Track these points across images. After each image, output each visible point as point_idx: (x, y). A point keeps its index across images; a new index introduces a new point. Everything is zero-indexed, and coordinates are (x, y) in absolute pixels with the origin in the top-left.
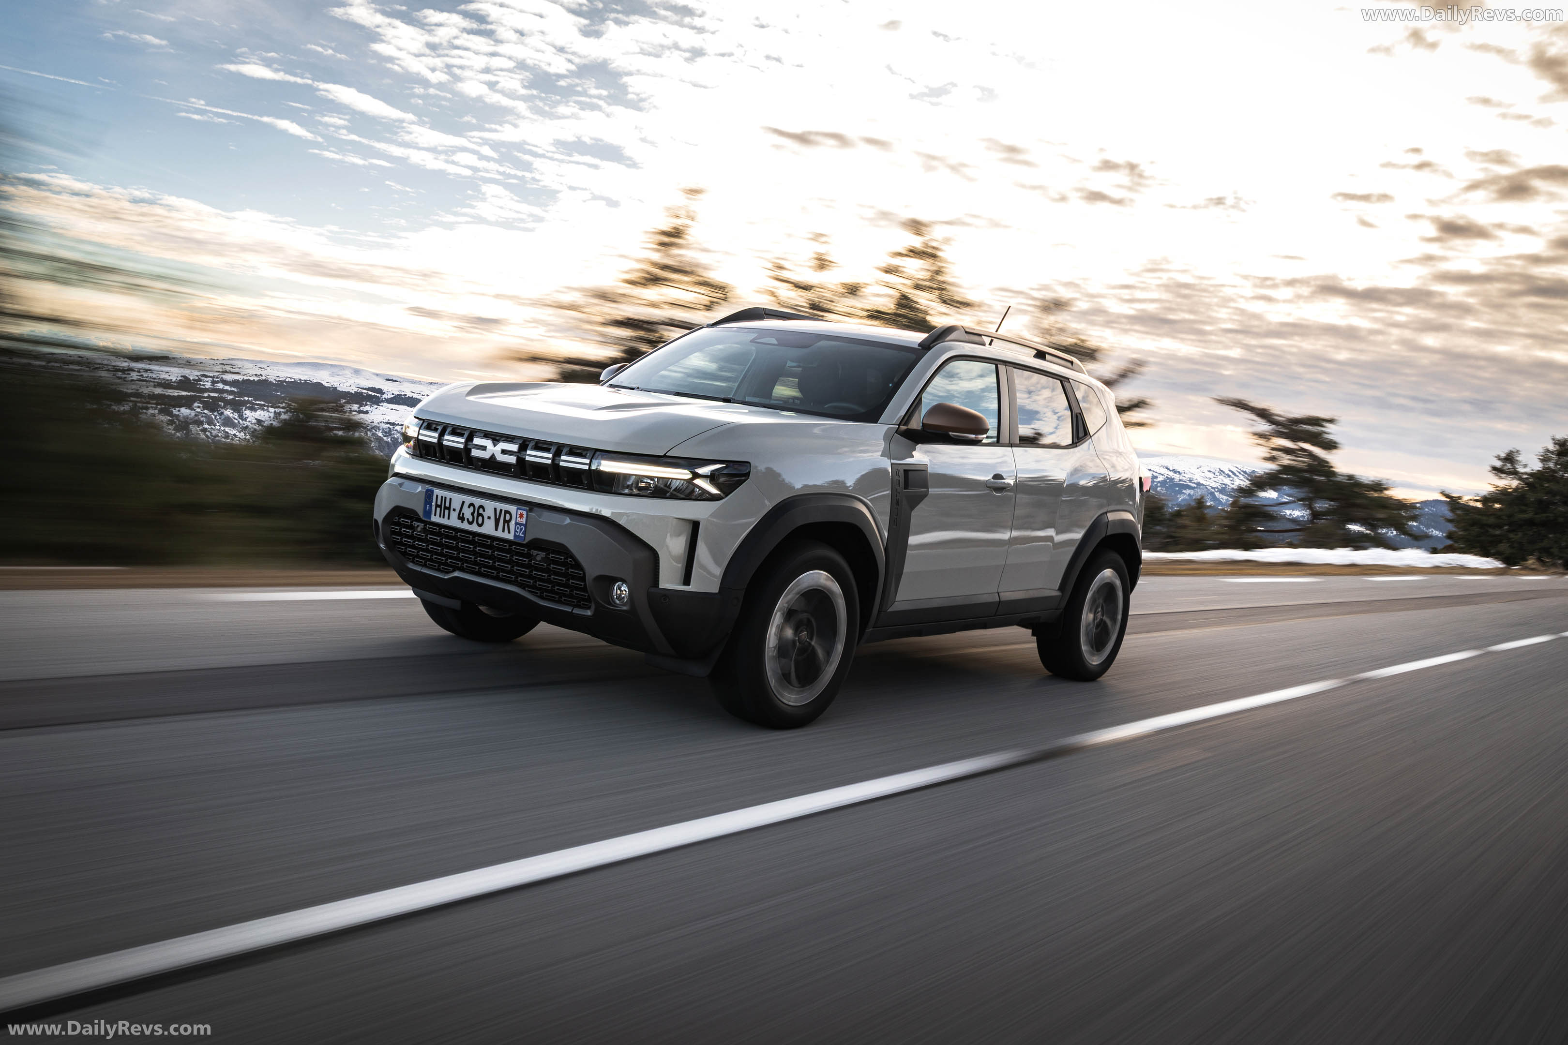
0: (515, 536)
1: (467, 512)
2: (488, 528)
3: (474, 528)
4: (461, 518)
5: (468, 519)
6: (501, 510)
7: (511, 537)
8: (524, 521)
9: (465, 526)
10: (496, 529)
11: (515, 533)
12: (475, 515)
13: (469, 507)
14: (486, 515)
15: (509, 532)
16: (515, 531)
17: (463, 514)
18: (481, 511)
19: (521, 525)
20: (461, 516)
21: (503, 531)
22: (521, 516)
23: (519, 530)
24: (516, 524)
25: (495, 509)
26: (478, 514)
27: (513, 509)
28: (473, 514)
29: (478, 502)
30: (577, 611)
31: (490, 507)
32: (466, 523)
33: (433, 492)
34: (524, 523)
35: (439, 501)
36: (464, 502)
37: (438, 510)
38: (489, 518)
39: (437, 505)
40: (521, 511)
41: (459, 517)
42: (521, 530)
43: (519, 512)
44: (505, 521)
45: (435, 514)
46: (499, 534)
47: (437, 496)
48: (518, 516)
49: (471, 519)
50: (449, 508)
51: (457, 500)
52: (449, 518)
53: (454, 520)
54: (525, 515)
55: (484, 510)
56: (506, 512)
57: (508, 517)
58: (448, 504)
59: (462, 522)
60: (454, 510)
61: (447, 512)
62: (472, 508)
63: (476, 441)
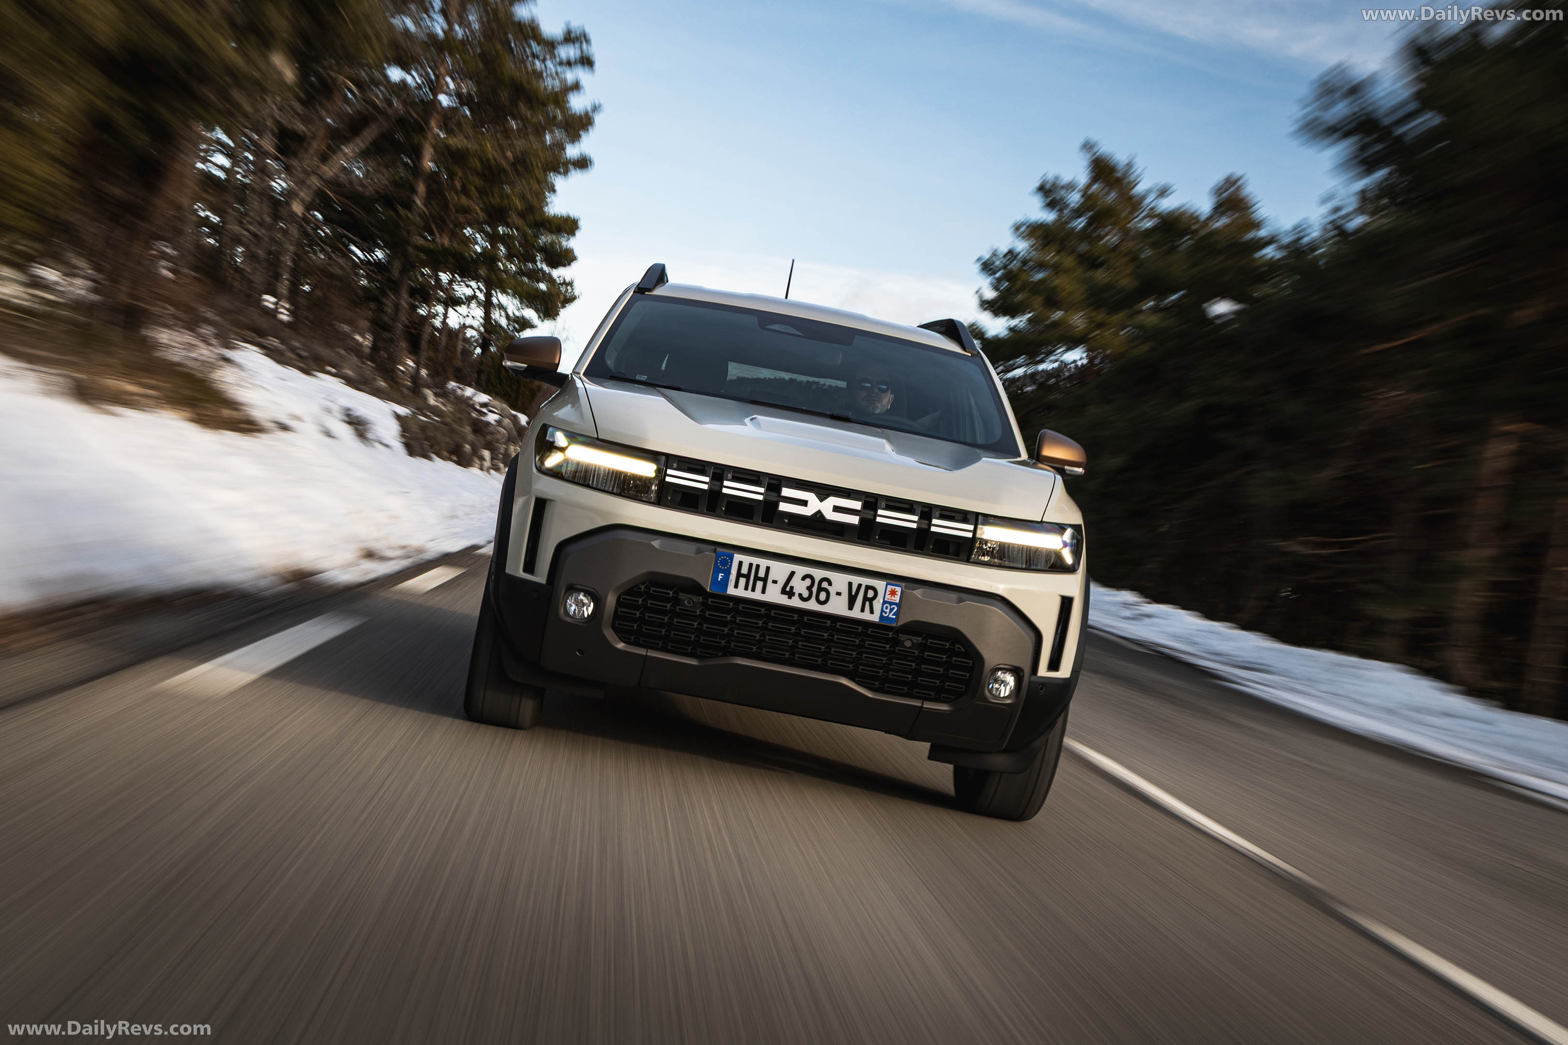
0: (881, 617)
1: (800, 586)
2: (837, 606)
3: (812, 605)
4: (788, 592)
5: (800, 595)
6: (860, 586)
7: (875, 618)
8: (897, 599)
9: (795, 602)
10: (851, 607)
11: (881, 615)
12: (815, 589)
13: (803, 579)
14: (832, 590)
15: (872, 612)
16: (882, 611)
17: (792, 588)
18: (825, 585)
19: (891, 604)
20: (788, 589)
21: (863, 610)
22: (893, 593)
23: (888, 611)
24: (884, 602)
25: (850, 584)
26: (820, 589)
27: (880, 585)
28: (809, 589)
29: (819, 574)
30: (928, 705)
31: (840, 581)
32: (796, 598)
33: (732, 558)
34: (898, 601)
35: (745, 570)
36: (793, 574)
37: (742, 581)
38: (839, 594)
39: (739, 575)
40: (893, 587)
41: (784, 592)
42: (891, 610)
43: (890, 588)
44: (865, 599)
45: (736, 586)
46: (855, 613)
47: (741, 563)
48: (888, 593)
49: (806, 594)
50: (765, 580)
51: (780, 571)
52: (763, 592)
53: (773, 595)
54: (899, 593)
55: (830, 584)
56: (868, 588)
57: (871, 594)
58: (762, 574)
59: (790, 598)
60: (775, 582)
61: (760, 584)
62: (808, 582)
63: (786, 492)
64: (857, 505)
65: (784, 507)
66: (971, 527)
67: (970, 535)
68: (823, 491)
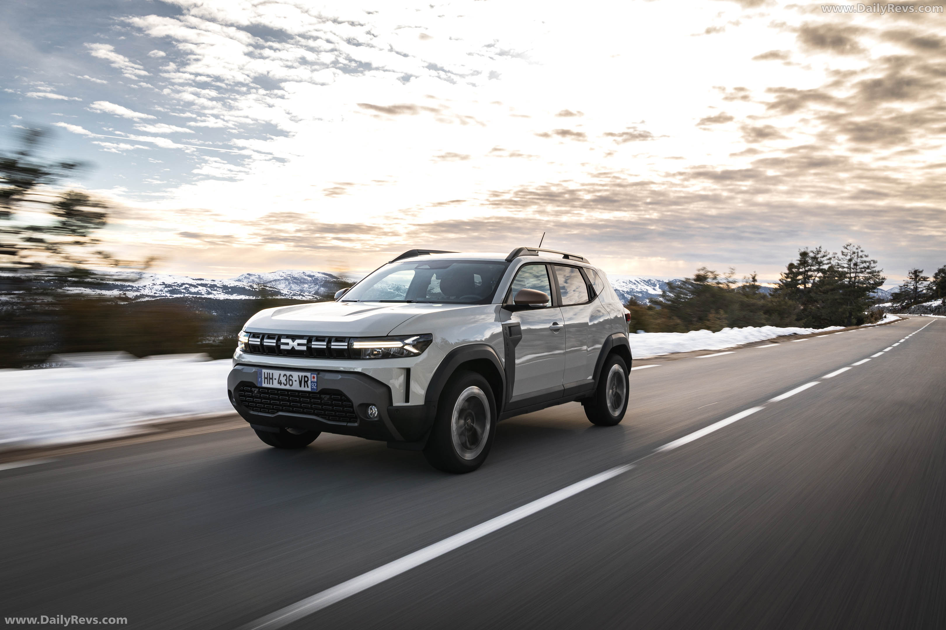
0: (311, 388)
1: (283, 380)
2: (296, 386)
3: (288, 387)
4: (280, 383)
5: (284, 383)
6: (302, 376)
7: (309, 389)
8: (315, 380)
9: (283, 387)
10: (301, 386)
12: (288, 380)
13: (284, 377)
14: (293, 379)
15: (308, 387)
16: (311, 386)
17: (281, 381)
18: (291, 378)
19: (314, 382)
21: (305, 387)
22: (314, 378)
23: (313, 385)
24: (311, 382)
25: (299, 376)
26: (289, 379)
27: (308, 374)
28: (286, 380)
29: (288, 373)
30: (349, 424)
31: (296, 375)
32: (283, 384)
33: (262, 371)
34: (316, 381)
35: (266, 376)
36: (280, 374)
37: (266, 380)
38: (296, 381)
39: (265, 378)
40: (314, 375)
41: (278, 383)
42: (314, 385)
43: (312, 375)
44: (305, 382)
45: (265, 383)
46: (302, 389)
47: (264, 373)
48: (312, 378)
50: (272, 379)
51: (276, 373)
52: (273, 384)
53: (276, 385)
54: (316, 377)
55: (292, 377)
56: (305, 377)
57: (306, 379)
58: (271, 377)
59: (281, 385)
60: (275, 379)
61: (271, 380)
62: (285, 377)
63: (283, 341)
64: (304, 341)
65: (281, 347)
66: (347, 344)
67: (347, 347)
68: (293, 338)
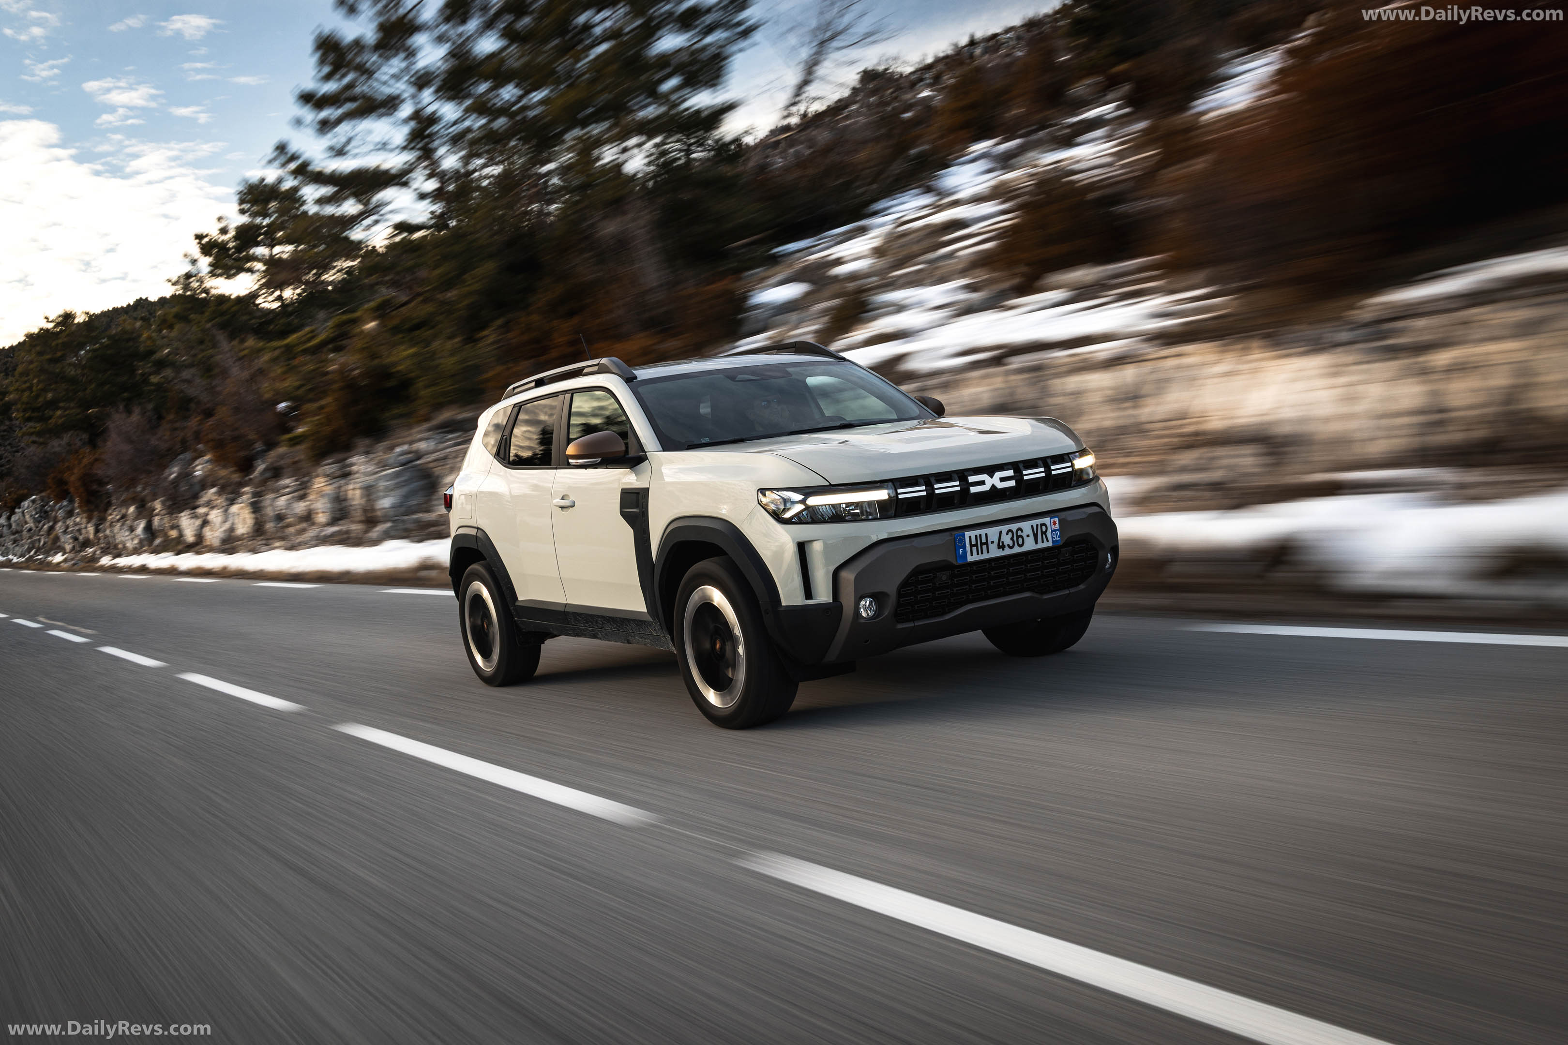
0: (1053, 542)
1: (1007, 539)
2: (1030, 545)
3: (1017, 550)
4: (1001, 546)
5: (1008, 545)
6: (1037, 525)
7: (1050, 544)
8: (1057, 526)
9: (1007, 552)
10: (1036, 543)
11: (1053, 540)
12: (1015, 538)
13: (1007, 534)
14: (1024, 534)
15: (1048, 541)
16: (1053, 538)
17: (1003, 542)
18: (1019, 533)
19: (1055, 531)
20: (1001, 545)
21: (1043, 542)
22: (1055, 523)
23: (1055, 536)
24: (1052, 531)
25: (1032, 526)
26: (1017, 537)
27: (1047, 520)
28: (1012, 539)
29: (1014, 526)
31: (1027, 527)
32: (1007, 548)
33: (964, 536)
34: (1058, 528)
35: (974, 542)
36: (1001, 532)
37: (974, 549)
38: (1028, 536)
39: (972, 546)
40: (1054, 519)
41: (999, 547)
43: (1052, 520)
44: (1042, 533)
45: (972, 555)
46: (1040, 545)
47: (970, 537)
48: (1052, 524)
49: (1011, 544)
50: (986, 543)
51: (992, 533)
52: (988, 552)
53: (995, 552)
54: (1057, 522)
55: (1022, 531)
56: (1042, 525)
57: (1044, 528)
58: (984, 540)
59: (1003, 550)
60: (992, 542)
61: (984, 547)
62: (1010, 534)
63: (972, 479)
64: (1010, 473)
65: (974, 490)
66: (1069, 464)
67: (1070, 469)
68: (990, 470)
